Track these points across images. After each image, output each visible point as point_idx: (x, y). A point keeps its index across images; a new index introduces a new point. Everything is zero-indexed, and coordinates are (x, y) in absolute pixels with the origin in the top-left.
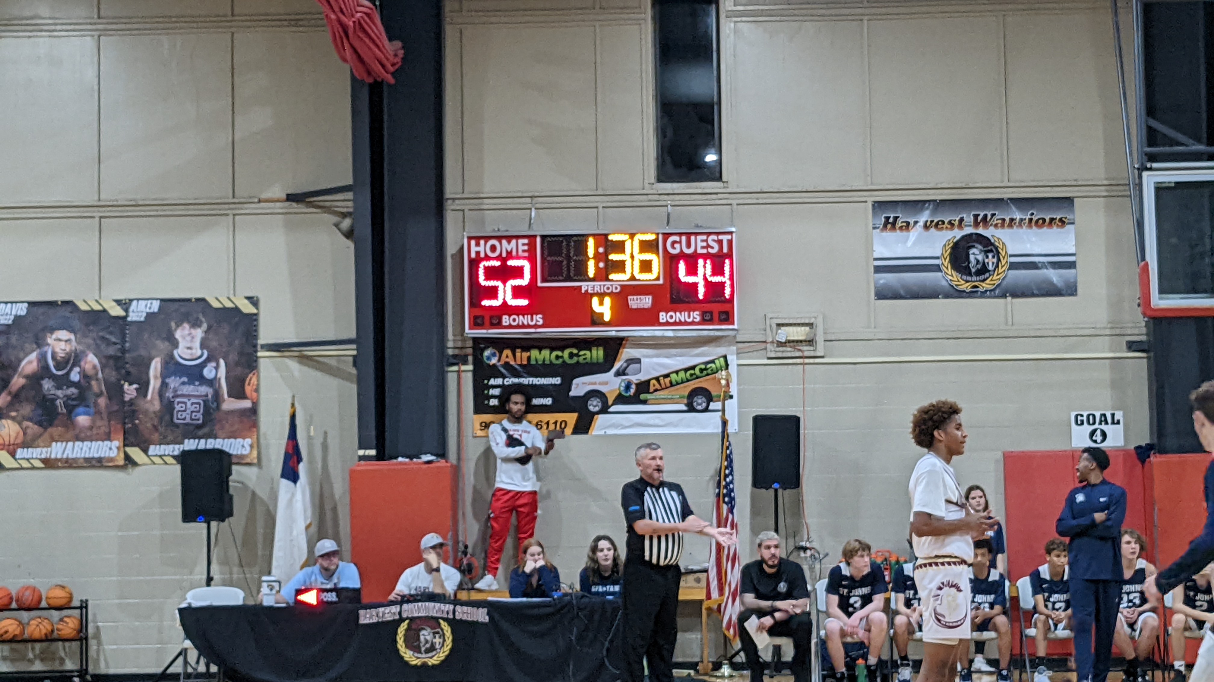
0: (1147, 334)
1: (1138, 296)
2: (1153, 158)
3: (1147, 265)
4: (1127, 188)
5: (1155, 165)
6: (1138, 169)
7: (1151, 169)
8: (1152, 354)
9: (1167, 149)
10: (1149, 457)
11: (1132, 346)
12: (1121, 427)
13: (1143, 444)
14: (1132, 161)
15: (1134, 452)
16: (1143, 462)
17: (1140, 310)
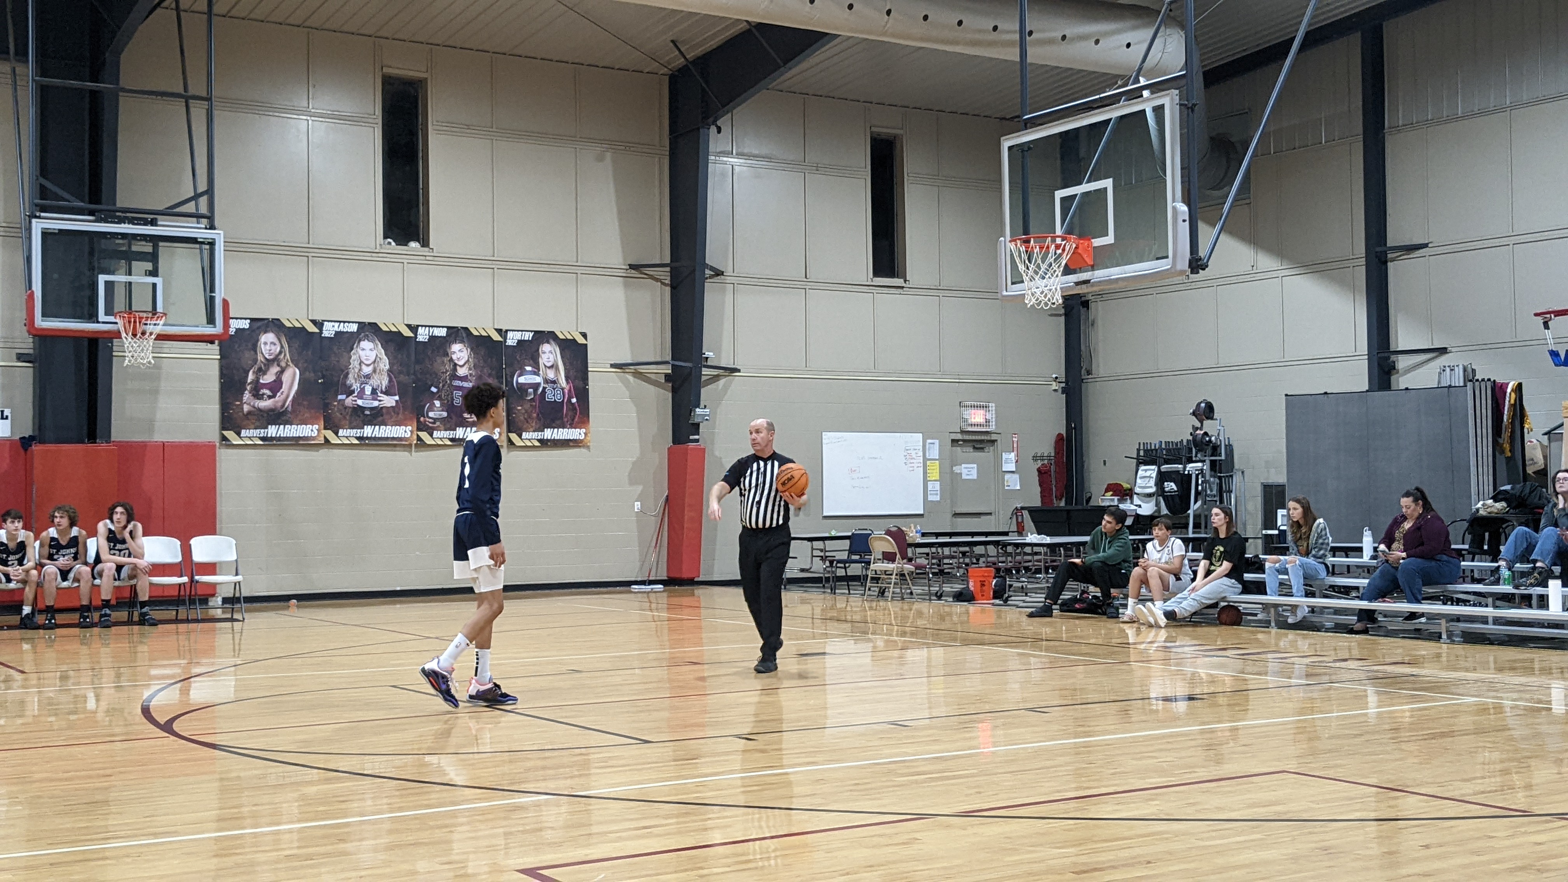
0: (34, 349)
1: (25, 317)
2: (44, 209)
3: (33, 293)
4: (19, 230)
5: (43, 214)
6: (29, 216)
7: (39, 217)
8: (37, 365)
9: (54, 203)
10: (31, 446)
11: (20, 357)
12: (8, 422)
13: (27, 436)
14: (24, 209)
15: (19, 443)
16: (26, 450)
17: (25, 328)
